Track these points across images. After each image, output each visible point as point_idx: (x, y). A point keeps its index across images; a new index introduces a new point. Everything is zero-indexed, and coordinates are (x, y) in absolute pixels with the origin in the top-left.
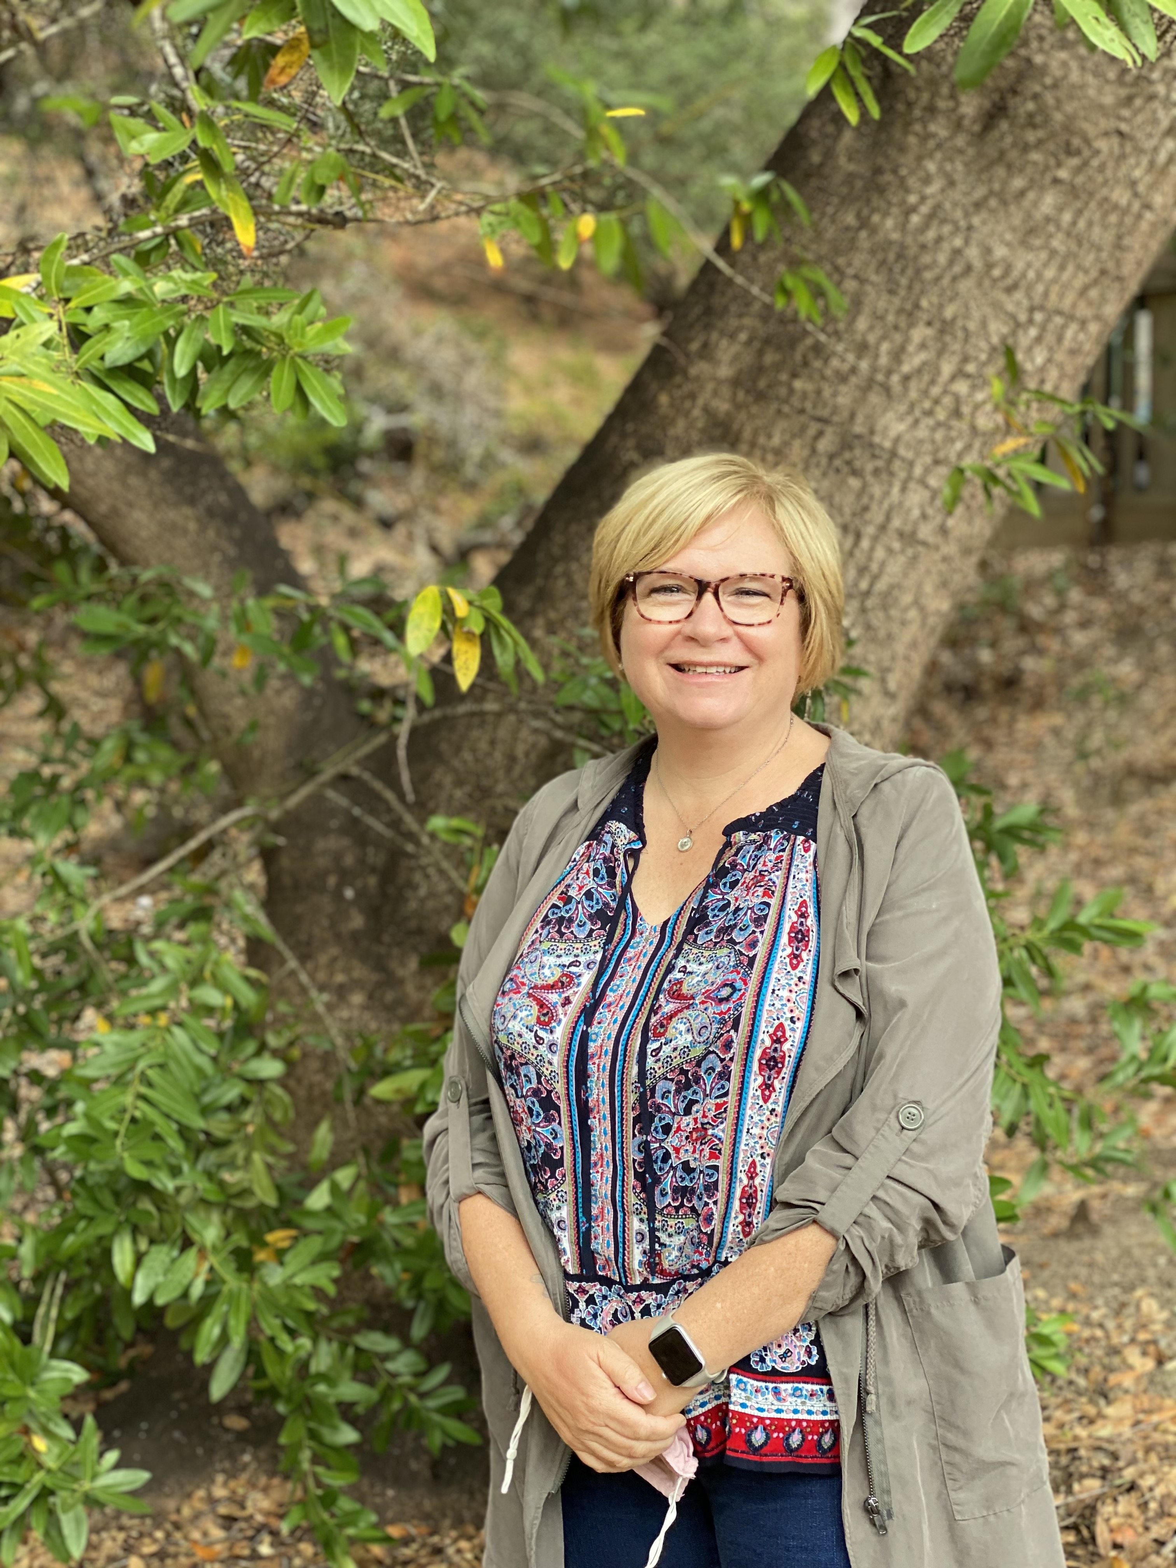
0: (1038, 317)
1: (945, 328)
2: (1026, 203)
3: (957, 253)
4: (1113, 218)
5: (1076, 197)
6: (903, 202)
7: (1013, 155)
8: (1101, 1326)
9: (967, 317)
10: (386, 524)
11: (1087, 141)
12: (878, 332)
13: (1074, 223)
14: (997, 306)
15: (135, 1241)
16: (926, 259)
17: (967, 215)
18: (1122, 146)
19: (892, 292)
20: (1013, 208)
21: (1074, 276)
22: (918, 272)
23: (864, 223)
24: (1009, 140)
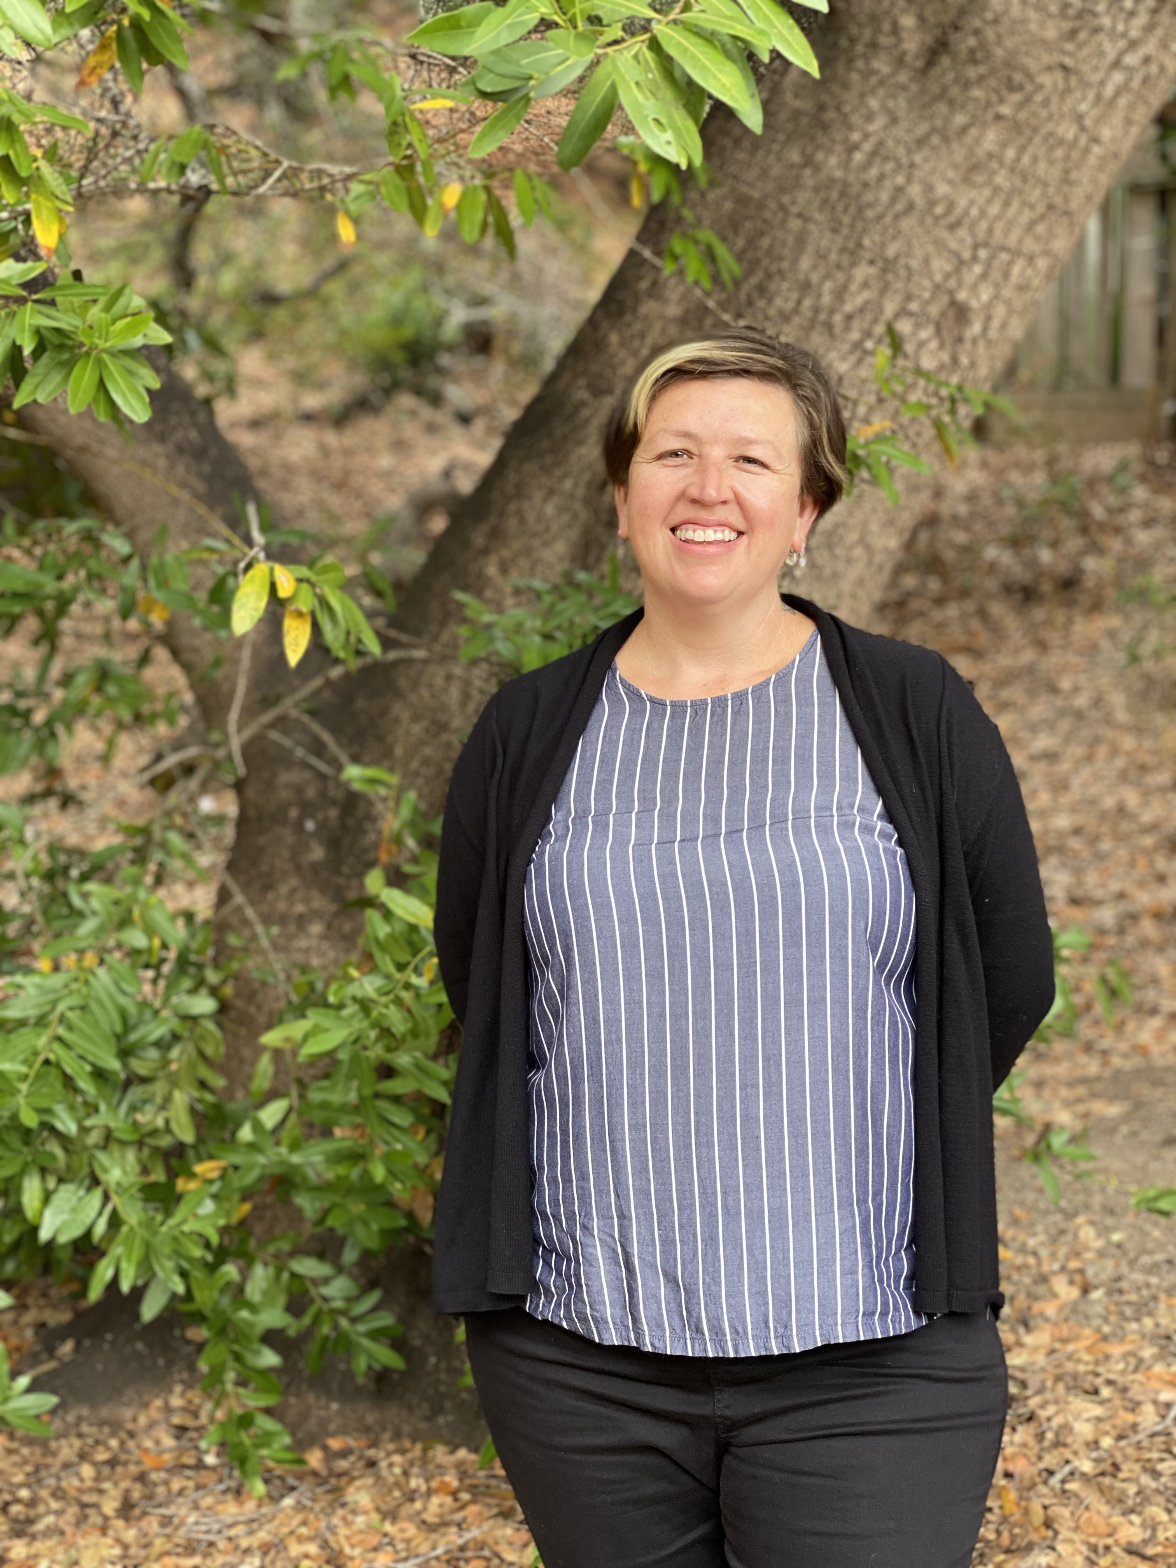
0: (983, 254)
1: (888, 266)
2: (968, 139)
3: (899, 190)
4: (1059, 153)
5: (1020, 133)
6: (846, 140)
7: (954, 91)
8: (1035, 1254)
9: (909, 254)
10: (465, 419)
11: (1030, 77)
12: (822, 271)
13: (1018, 159)
14: (939, 244)
15: (43, 1179)
16: (868, 197)
17: (909, 152)
18: (1066, 80)
19: (835, 231)
20: (954, 145)
21: (1020, 212)
22: (860, 210)
23: (808, 161)
24: (950, 76)
